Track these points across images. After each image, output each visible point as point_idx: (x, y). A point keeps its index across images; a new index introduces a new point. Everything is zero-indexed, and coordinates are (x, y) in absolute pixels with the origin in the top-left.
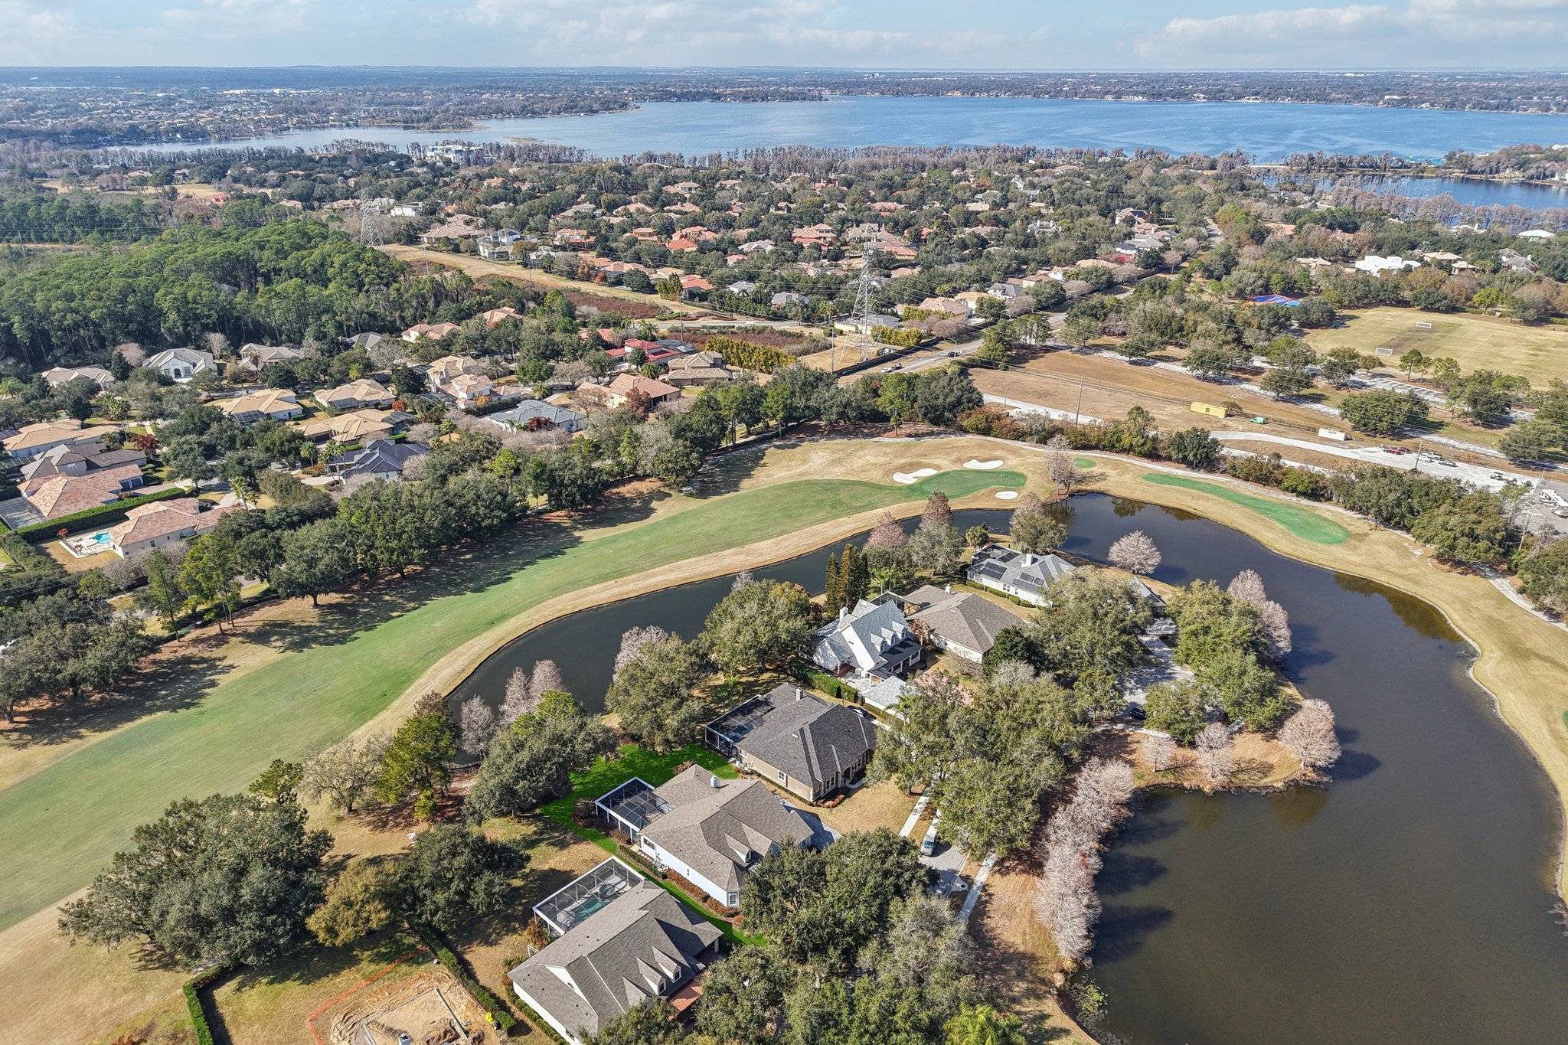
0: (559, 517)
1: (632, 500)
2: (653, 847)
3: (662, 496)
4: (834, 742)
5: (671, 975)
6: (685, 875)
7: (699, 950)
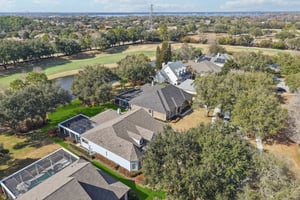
2: (87, 143)
3: (98, 53)
4: (173, 96)
6: (105, 155)
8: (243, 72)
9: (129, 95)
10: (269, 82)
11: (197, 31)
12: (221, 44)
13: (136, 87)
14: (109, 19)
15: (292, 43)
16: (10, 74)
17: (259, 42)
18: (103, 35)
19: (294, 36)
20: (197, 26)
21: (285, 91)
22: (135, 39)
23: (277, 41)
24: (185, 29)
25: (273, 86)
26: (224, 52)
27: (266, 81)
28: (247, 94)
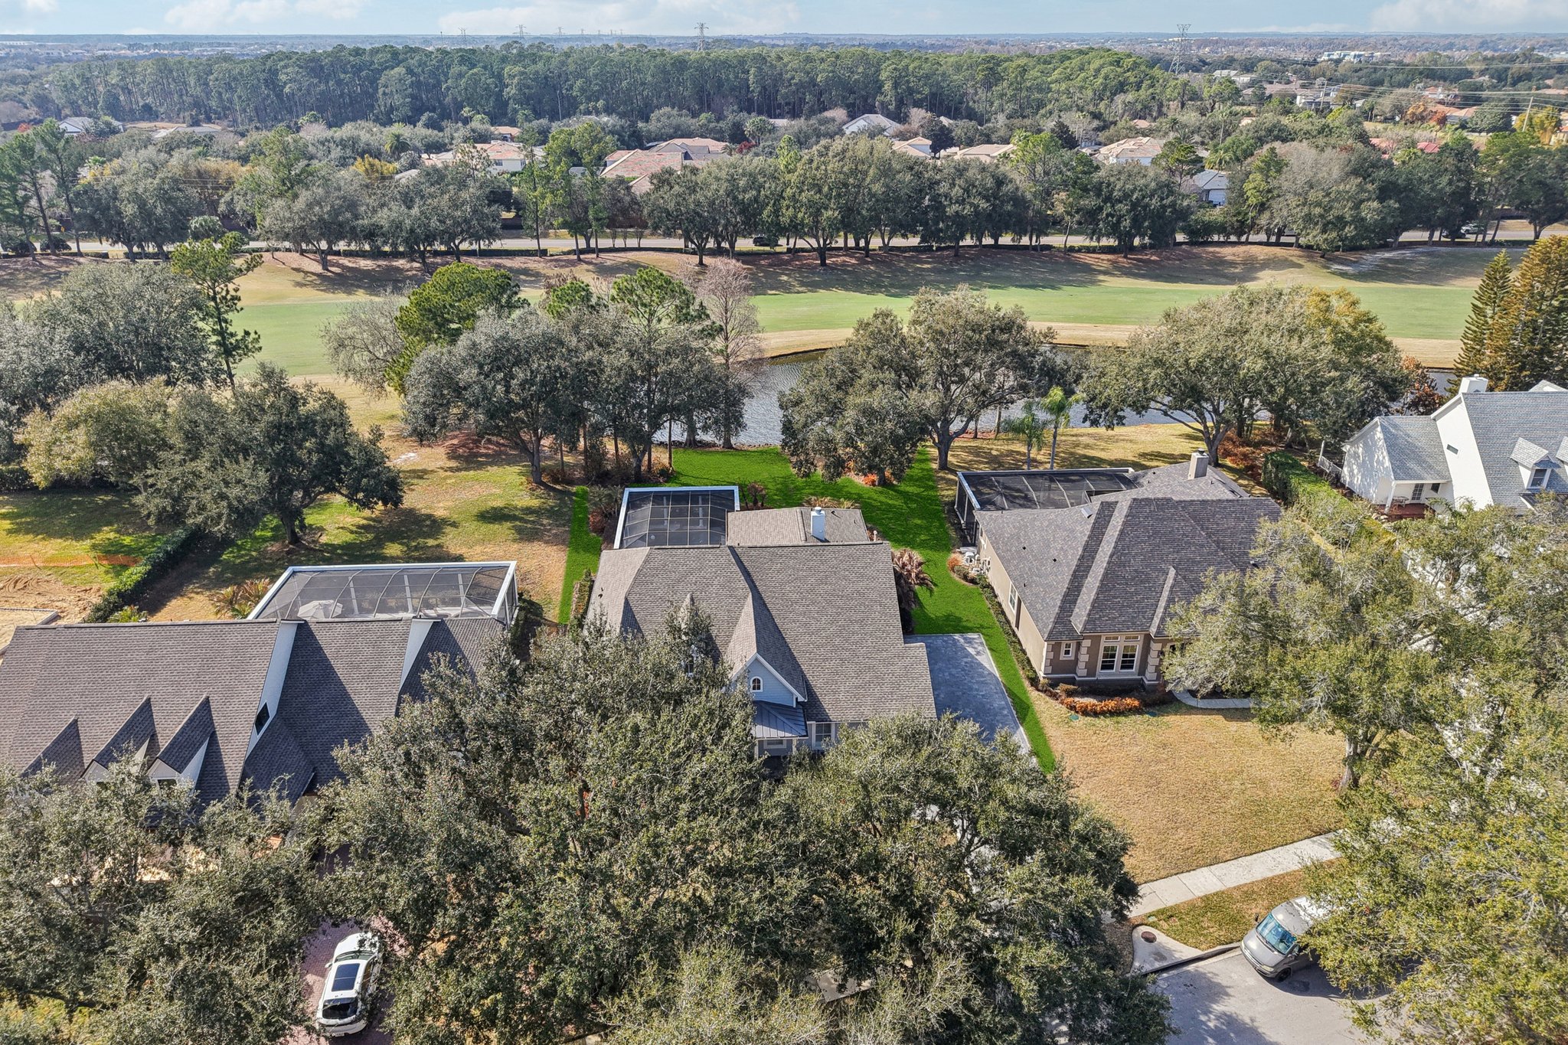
0: (1101, 261)
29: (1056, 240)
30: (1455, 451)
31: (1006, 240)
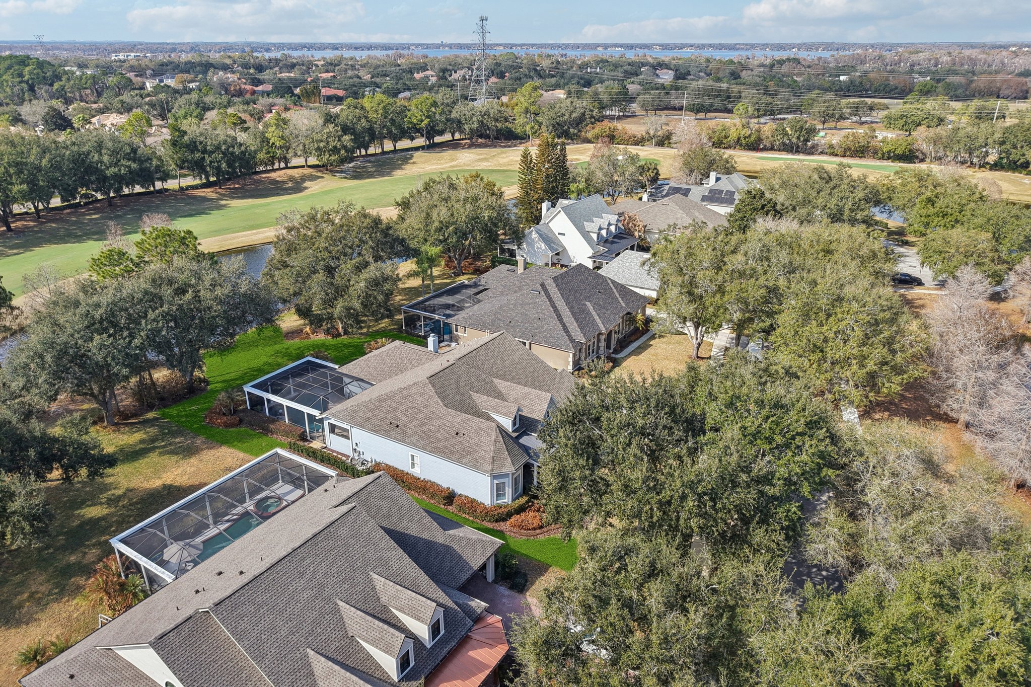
0: (209, 193)
1: (284, 182)
2: (345, 434)
3: (313, 178)
4: (588, 298)
5: (422, 631)
6: (407, 468)
7: (465, 577)
8: (795, 225)
9: (449, 300)
10: (874, 255)
11: (635, 106)
12: (718, 144)
13: (464, 279)
14: (331, 65)
15: (936, 141)
16: (27, 245)
17: (836, 138)
18: (329, 119)
19: (941, 121)
20: (633, 88)
21: (918, 282)
22: (431, 132)
23: (891, 135)
24: (596, 97)
25: (887, 267)
26: (729, 169)
27: (864, 251)
28: (814, 283)
29: (172, 184)
30: (564, 234)
31: (138, 189)
